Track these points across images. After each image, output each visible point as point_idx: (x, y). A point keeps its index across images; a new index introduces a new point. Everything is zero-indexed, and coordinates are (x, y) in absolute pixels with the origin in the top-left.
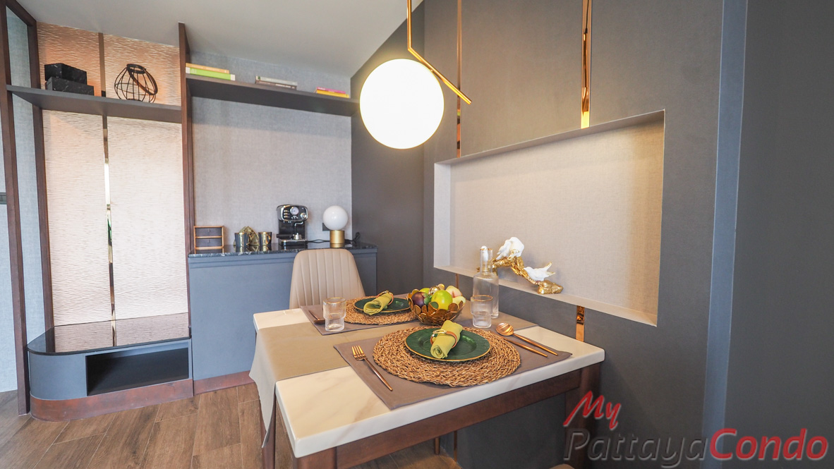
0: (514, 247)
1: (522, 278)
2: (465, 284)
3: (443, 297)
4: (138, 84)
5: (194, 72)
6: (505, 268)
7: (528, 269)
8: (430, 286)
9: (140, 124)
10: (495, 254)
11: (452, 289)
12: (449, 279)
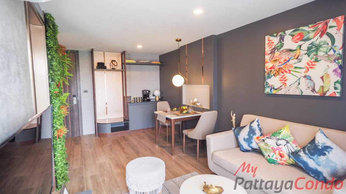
0: (196, 100)
1: (196, 105)
2: (188, 106)
3: (184, 108)
4: (113, 63)
5: (127, 62)
6: (194, 103)
7: (197, 103)
8: (182, 106)
9: (112, 72)
10: (193, 101)
11: (186, 107)
12: (185, 105)
